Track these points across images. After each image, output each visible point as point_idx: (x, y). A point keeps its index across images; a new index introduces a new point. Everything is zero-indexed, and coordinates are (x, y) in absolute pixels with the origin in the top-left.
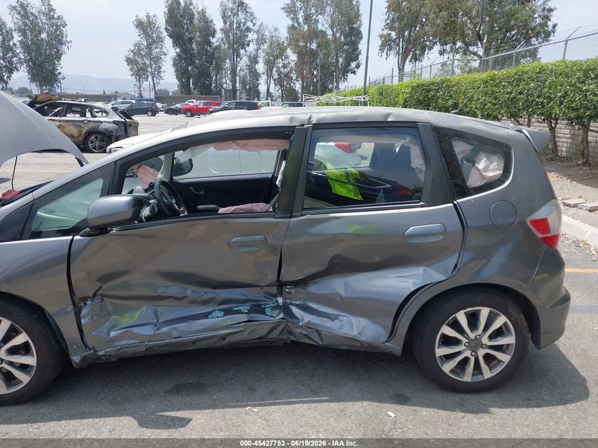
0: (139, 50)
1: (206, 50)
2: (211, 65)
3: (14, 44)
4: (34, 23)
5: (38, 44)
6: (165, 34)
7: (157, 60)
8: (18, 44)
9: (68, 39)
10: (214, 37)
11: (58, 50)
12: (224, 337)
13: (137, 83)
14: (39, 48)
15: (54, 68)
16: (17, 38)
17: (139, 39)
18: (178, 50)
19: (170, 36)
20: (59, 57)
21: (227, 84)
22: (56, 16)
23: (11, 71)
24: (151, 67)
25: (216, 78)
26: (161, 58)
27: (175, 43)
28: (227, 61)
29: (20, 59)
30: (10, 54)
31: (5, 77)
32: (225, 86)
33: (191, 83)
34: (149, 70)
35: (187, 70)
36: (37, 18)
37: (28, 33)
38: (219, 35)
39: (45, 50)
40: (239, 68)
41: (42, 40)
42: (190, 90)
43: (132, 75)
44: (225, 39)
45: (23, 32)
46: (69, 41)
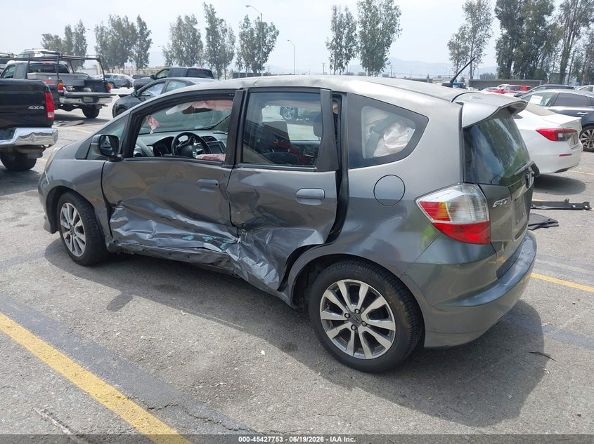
0: (463, 34)
1: (537, 30)
2: (539, 47)
3: (356, 35)
4: (374, 15)
5: (373, 32)
6: (494, 14)
7: (480, 43)
8: (358, 34)
9: (400, 28)
10: (549, 14)
11: (389, 38)
12: (189, 255)
13: (455, 67)
14: (374, 36)
15: (383, 55)
16: (359, 28)
17: (466, 22)
18: (505, 31)
19: (499, 17)
20: (388, 44)
21: (555, 66)
22: (393, 7)
23: (348, 58)
24: (472, 50)
25: (543, 60)
26: (484, 41)
27: (504, 25)
28: (561, 42)
29: (358, 47)
30: (351, 44)
31: (344, 63)
32: (551, 69)
33: (512, 66)
34: (469, 54)
35: (511, 52)
36: (377, 10)
37: (368, 24)
38: (557, 12)
39: (379, 39)
40: (573, 49)
41: (378, 29)
42: (510, 74)
43: (451, 59)
44: (563, 18)
45: (364, 23)
46: (400, 29)
